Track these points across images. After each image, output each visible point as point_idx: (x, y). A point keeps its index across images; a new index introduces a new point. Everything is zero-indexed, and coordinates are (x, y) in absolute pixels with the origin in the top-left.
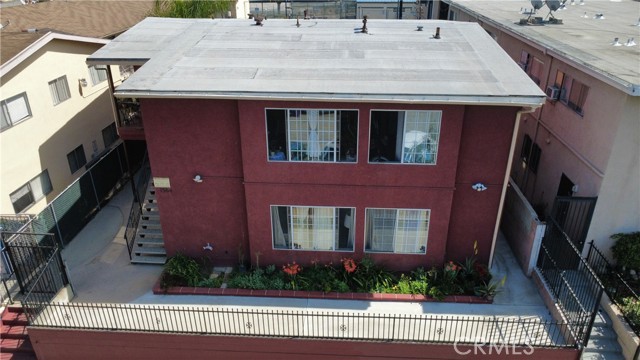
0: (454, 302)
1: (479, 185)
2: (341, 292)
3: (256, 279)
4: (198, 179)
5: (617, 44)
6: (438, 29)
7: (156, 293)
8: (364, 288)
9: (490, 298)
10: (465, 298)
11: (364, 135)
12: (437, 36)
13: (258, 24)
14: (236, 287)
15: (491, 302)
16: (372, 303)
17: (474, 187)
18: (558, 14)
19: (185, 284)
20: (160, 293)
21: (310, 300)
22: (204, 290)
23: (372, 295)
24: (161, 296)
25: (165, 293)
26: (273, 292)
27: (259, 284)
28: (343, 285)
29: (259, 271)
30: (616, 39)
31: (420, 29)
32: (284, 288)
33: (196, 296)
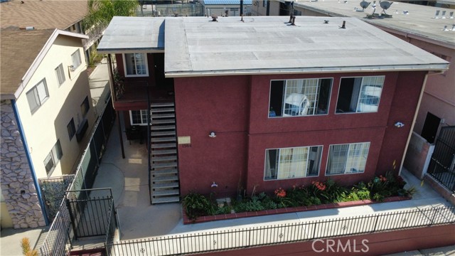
0: (389, 201)
1: (399, 123)
2: (317, 205)
3: (256, 203)
4: (213, 135)
5: (446, 30)
6: (344, 22)
7: (185, 224)
8: (329, 200)
9: (410, 196)
10: (395, 198)
11: (334, 95)
12: (343, 27)
13: (214, 20)
14: (244, 211)
15: (410, 199)
16: (339, 209)
17: (396, 125)
18: (388, 12)
19: (206, 214)
20: (189, 223)
21: (298, 213)
22: (221, 216)
23: (337, 204)
24: (190, 225)
25: (194, 222)
26: (271, 211)
27: (261, 208)
28: (318, 200)
29: (255, 198)
30: (446, 27)
31: (326, 22)
32: (278, 208)
33: (216, 222)
